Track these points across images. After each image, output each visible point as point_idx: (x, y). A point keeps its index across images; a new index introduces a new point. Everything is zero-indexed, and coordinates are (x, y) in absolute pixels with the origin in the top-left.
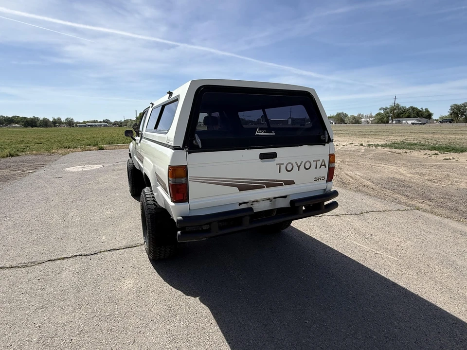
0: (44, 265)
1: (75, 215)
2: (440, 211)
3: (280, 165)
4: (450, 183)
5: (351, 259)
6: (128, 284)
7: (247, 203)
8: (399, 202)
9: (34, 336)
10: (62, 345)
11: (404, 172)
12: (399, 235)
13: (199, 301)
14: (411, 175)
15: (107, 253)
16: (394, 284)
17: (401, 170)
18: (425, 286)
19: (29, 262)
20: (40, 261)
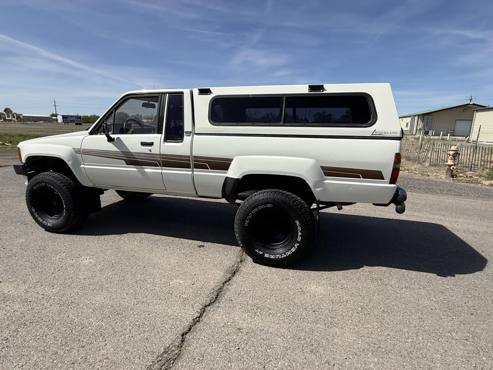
0: (191, 340)
19: (158, 356)
20: (172, 343)
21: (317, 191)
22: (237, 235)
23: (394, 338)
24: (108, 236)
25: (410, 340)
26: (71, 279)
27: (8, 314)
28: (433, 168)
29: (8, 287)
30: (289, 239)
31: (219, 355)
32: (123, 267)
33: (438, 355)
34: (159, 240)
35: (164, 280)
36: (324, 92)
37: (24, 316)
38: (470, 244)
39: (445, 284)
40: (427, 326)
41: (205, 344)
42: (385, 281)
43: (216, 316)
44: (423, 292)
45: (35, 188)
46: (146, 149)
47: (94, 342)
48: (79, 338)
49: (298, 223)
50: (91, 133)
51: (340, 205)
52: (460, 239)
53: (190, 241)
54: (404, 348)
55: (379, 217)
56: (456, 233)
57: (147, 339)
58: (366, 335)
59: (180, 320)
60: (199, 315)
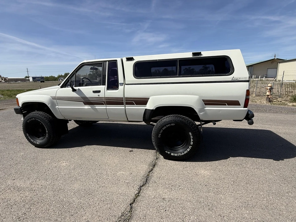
19: (118, 218)
20: (125, 210)
21: (201, 115)
22: (154, 143)
23: (256, 198)
24: (74, 148)
25: (265, 199)
26: (57, 175)
27: (23, 199)
28: (258, 98)
29: (19, 182)
30: (185, 143)
31: (155, 215)
32: (87, 166)
33: (283, 207)
34: (105, 149)
35: (113, 172)
36: (202, 56)
37: (33, 199)
38: (289, 141)
39: (279, 165)
40: (274, 190)
41: (145, 209)
42: (244, 165)
43: (148, 192)
44: (267, 170)
45: (28, 121)
46: (96, 95)
47: (79, 212)
48: (69, 210)
49: (190, 134)
50: (62, 87)
51: (214, 122)
52: (282, 138)
53: (124, 149)
54: (262, 204)
55: (232, 128)
56: (279, 135)
57: (110, 208)
58: (239, 198)
59: (127, 196)
60: (138, 192)
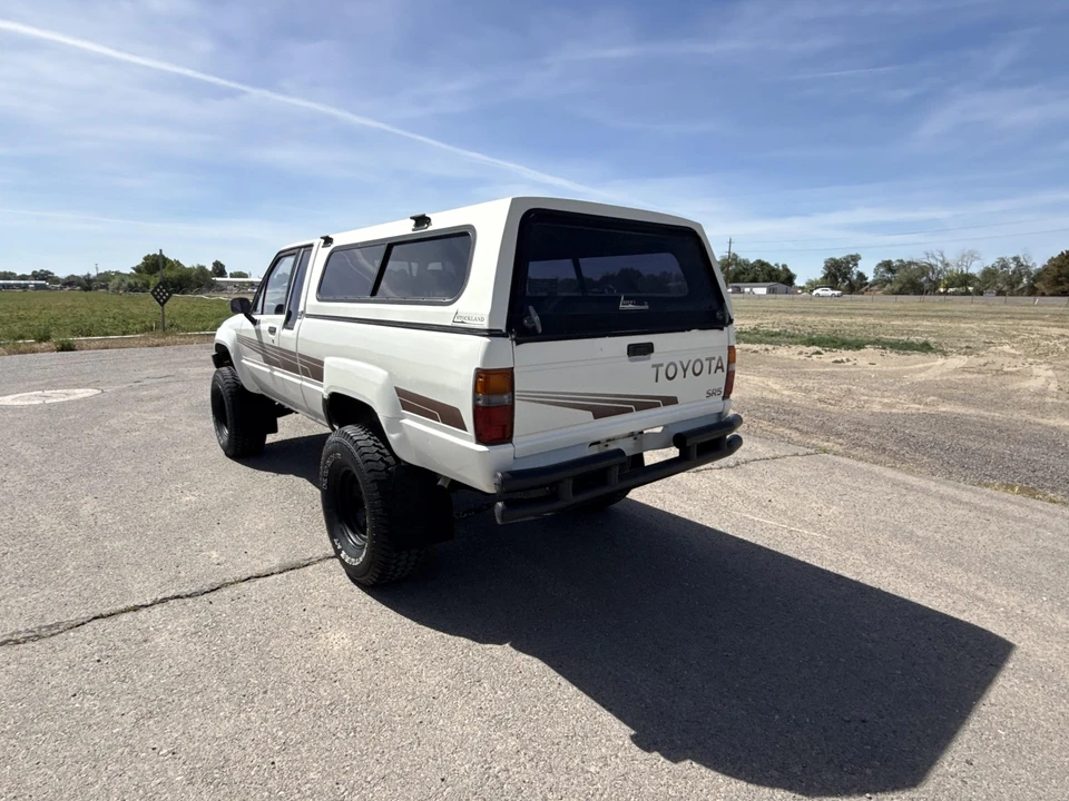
0: (88, 627)
1: (99, 509)
2: (859, 452)
3: (657, 366)
4: (855, 404)
5: (754, 545)
6: (338, 640)
7: (598, 443)
8: (790, 442)
9: (171, 773)
10: (256, 777)
11: (777, 387)
12: (814, 497)
13: (512, 649)
14: (790, 393)
15: (244, 585)
16: (839, 577)
17: (770, 383)
18: (885, 574)
19: (39, 627)
21: (392, 437)
46: (271, 340)
59: (124, 601)
60: (150, 603)
